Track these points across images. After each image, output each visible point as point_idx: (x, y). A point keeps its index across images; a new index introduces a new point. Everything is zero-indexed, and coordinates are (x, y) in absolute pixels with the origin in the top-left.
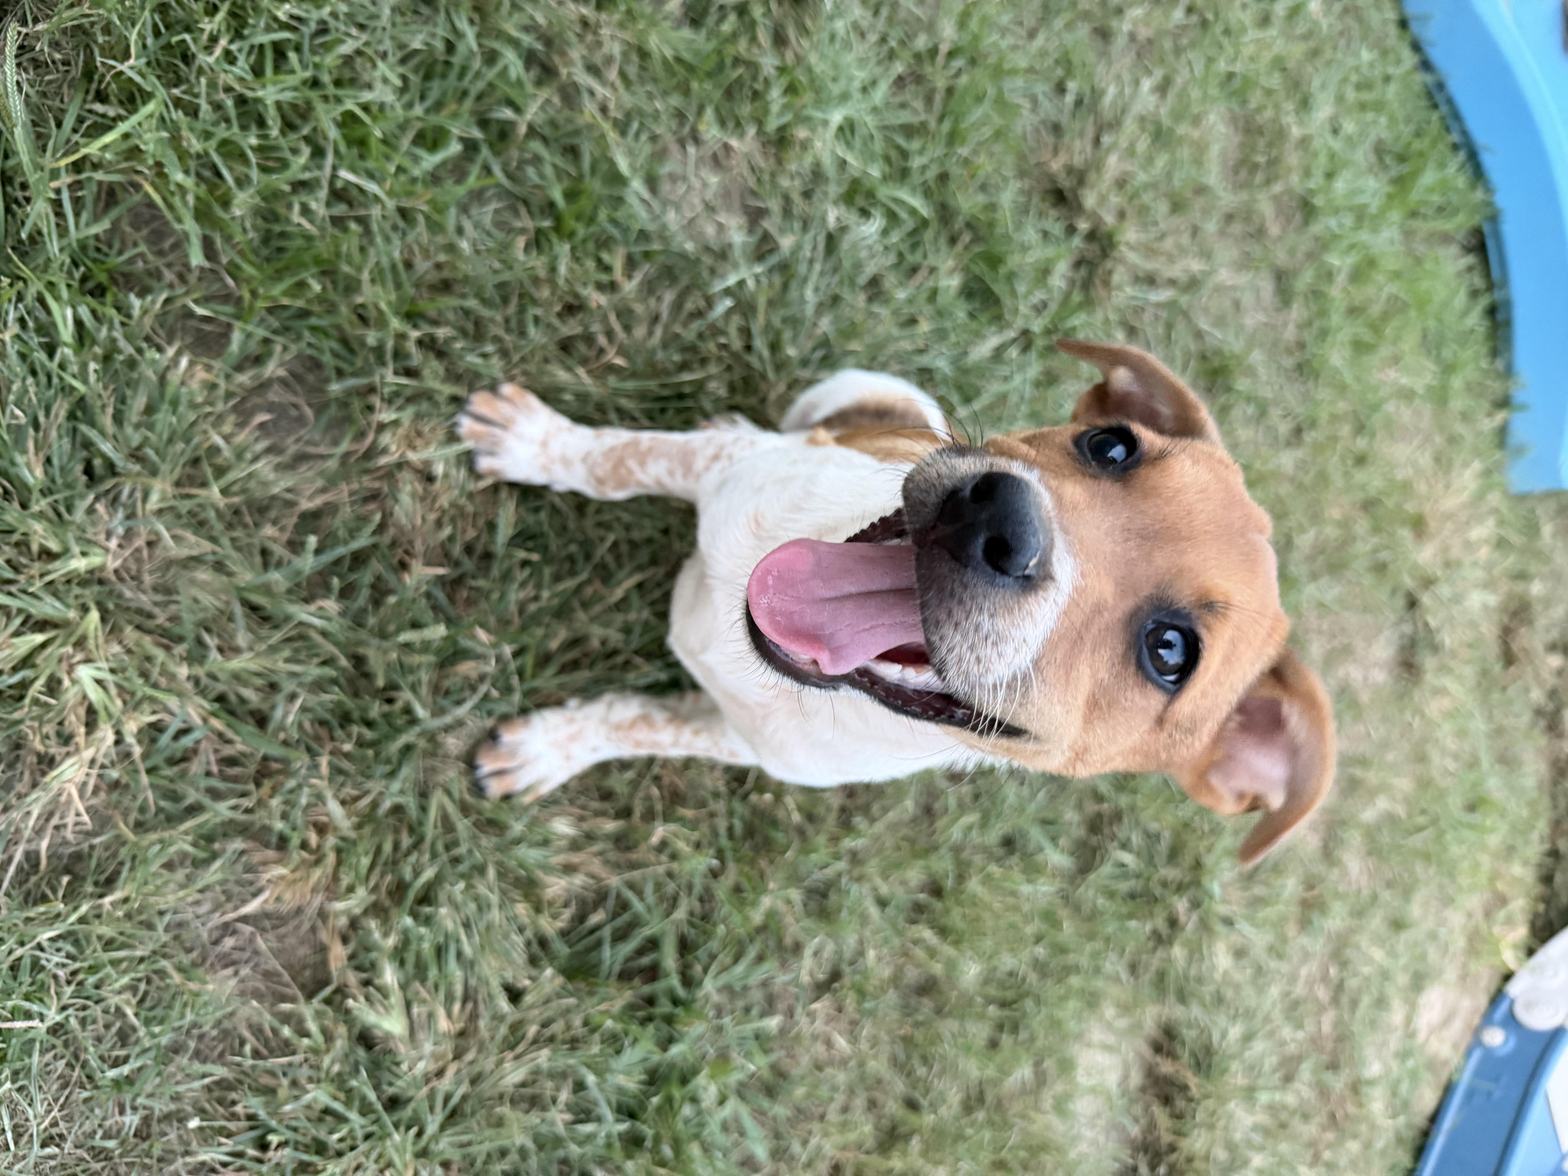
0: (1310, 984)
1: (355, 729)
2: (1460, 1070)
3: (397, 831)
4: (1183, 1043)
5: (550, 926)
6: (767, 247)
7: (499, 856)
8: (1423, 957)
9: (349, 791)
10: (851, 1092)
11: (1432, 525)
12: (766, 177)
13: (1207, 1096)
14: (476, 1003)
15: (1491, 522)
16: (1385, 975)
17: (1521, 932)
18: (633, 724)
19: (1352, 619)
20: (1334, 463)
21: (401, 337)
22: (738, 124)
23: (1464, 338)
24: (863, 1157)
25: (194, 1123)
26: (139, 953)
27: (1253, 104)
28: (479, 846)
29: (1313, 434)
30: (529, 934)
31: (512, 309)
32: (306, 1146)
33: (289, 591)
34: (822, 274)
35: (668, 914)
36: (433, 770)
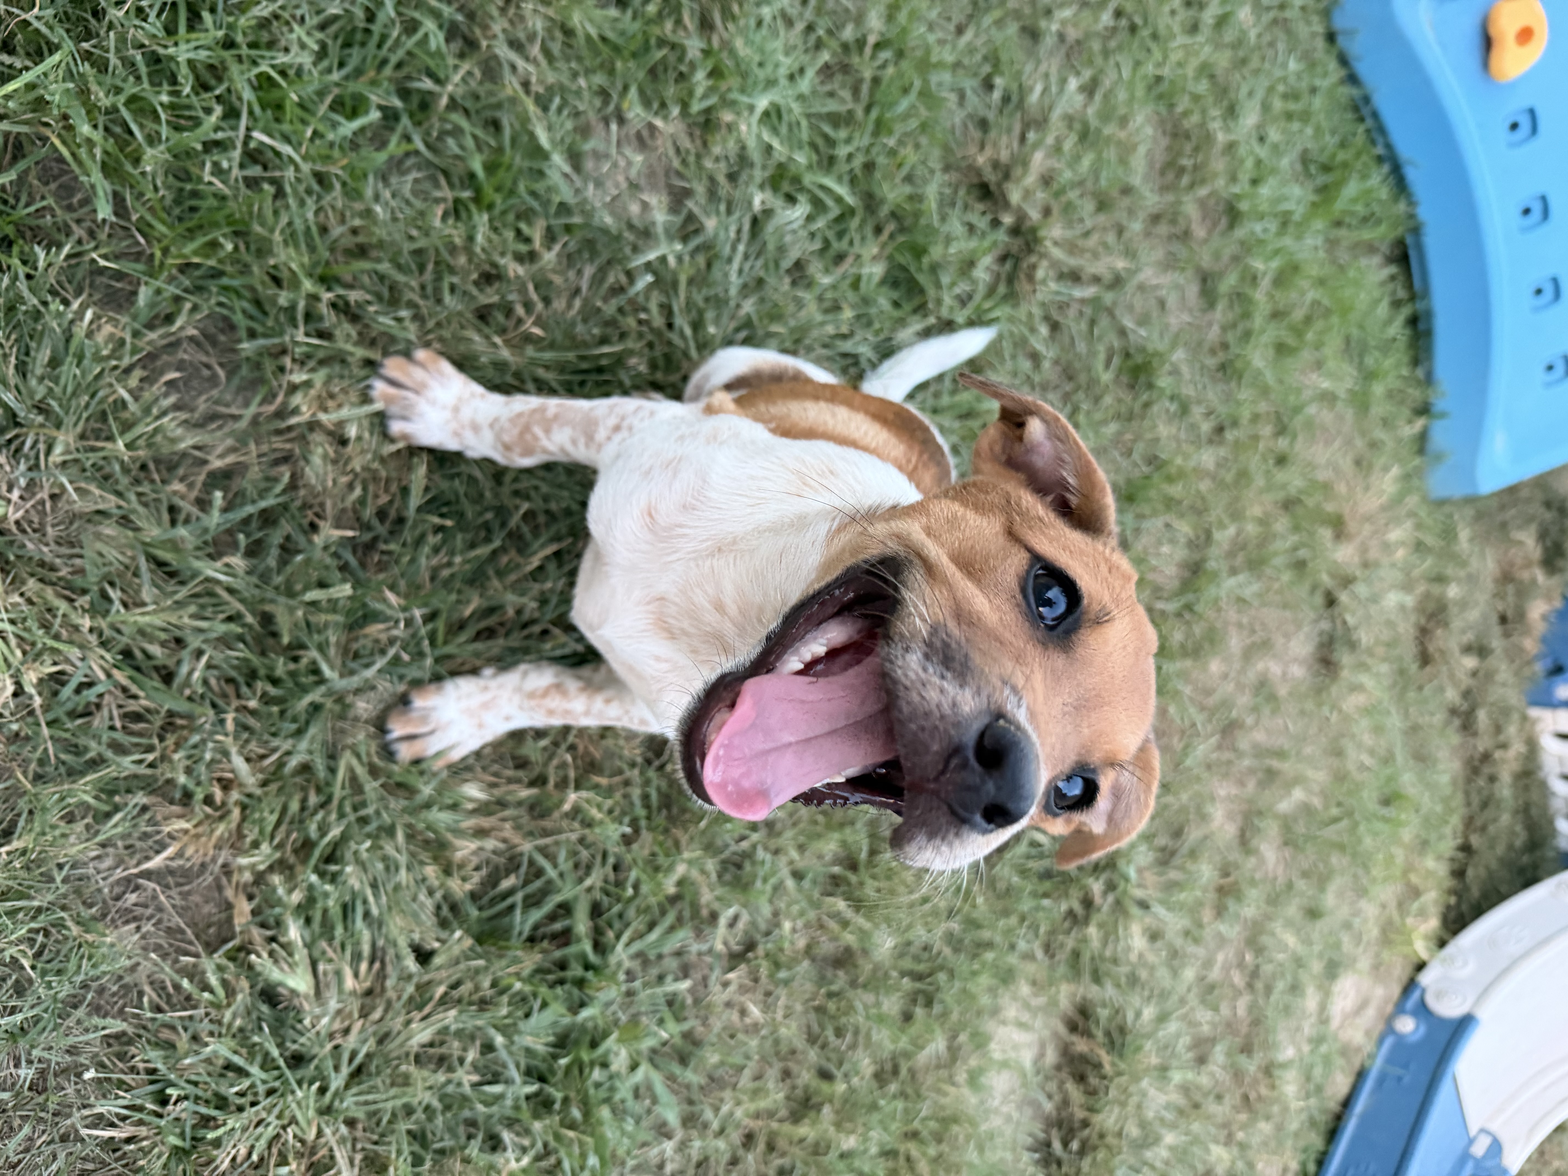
0: (1226, 969)
1: (260, 686)
2: (1372, 1056)
3: (304, 789)
4: (1097, 1022)
5: (458, 887)
6: (691, 228)
7: (408, 819)
8: (1337, 945)
9: (254, 747)
10: (764, 1060)
11: (1352, 526)
12: (692, 159)
13: (1119, 1074)
14: (383, 963)
15: (1409, 524)
16: (1299, 962)
17: (1433, 923)
18: (546, 693)
19: (1271, 615)
20: (1254, 463)
21: (314, 298)
22: (663, 105)
23: (1386, 347)
24: (775, 1125)
25: (89, 1075)
26: (36, 903)
27: (1179, 109)
28: (386, 808)
29: (1236, 432)
30: (438, 895)
31: (428, 276)
32: (207, 1102)
33: (198, 548)
34: (746, 257)
35: (581, 880)
36: (343, 731)
